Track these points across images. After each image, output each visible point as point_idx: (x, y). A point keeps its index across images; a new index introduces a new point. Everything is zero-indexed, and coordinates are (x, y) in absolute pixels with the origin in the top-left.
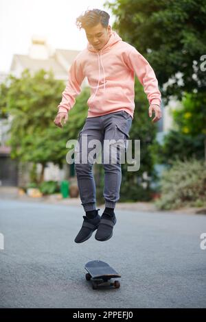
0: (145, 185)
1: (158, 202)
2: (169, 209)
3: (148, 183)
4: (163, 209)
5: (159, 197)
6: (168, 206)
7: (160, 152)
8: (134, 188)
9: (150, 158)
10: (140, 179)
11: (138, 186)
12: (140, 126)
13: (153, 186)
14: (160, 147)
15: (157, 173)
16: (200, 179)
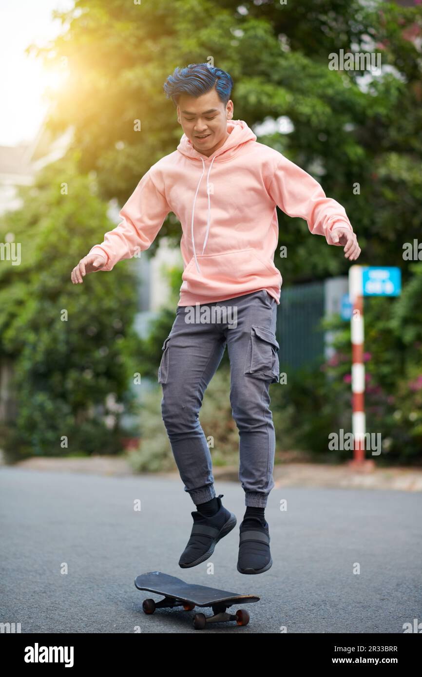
0: (109, 422)
1: (135, 457)
2: (156, 471)
3: (118, 416)
4: (144, 470)
5: (136, 445)
6: (154, 465)
7: (140, 353)
8: (87, 428)
9: (121, 366)
10: (100, 409)
11: (96, 423)
12: (100, 300)
13: (127, 423)
14: (139, 343)
15: (134, 396)
16: (219, 408)
